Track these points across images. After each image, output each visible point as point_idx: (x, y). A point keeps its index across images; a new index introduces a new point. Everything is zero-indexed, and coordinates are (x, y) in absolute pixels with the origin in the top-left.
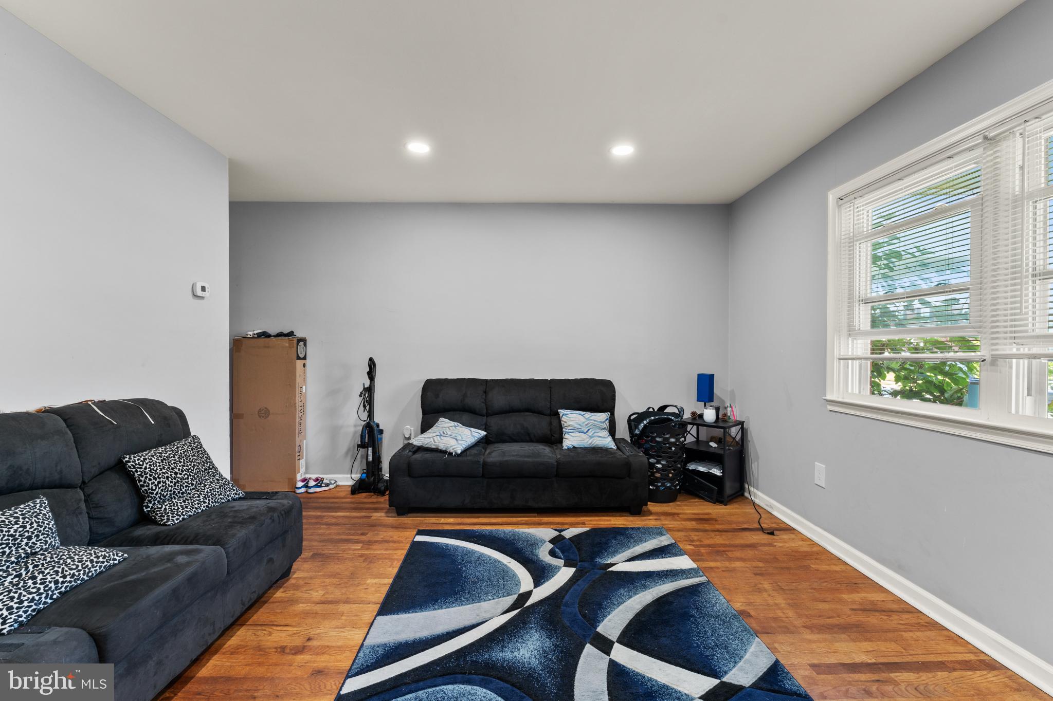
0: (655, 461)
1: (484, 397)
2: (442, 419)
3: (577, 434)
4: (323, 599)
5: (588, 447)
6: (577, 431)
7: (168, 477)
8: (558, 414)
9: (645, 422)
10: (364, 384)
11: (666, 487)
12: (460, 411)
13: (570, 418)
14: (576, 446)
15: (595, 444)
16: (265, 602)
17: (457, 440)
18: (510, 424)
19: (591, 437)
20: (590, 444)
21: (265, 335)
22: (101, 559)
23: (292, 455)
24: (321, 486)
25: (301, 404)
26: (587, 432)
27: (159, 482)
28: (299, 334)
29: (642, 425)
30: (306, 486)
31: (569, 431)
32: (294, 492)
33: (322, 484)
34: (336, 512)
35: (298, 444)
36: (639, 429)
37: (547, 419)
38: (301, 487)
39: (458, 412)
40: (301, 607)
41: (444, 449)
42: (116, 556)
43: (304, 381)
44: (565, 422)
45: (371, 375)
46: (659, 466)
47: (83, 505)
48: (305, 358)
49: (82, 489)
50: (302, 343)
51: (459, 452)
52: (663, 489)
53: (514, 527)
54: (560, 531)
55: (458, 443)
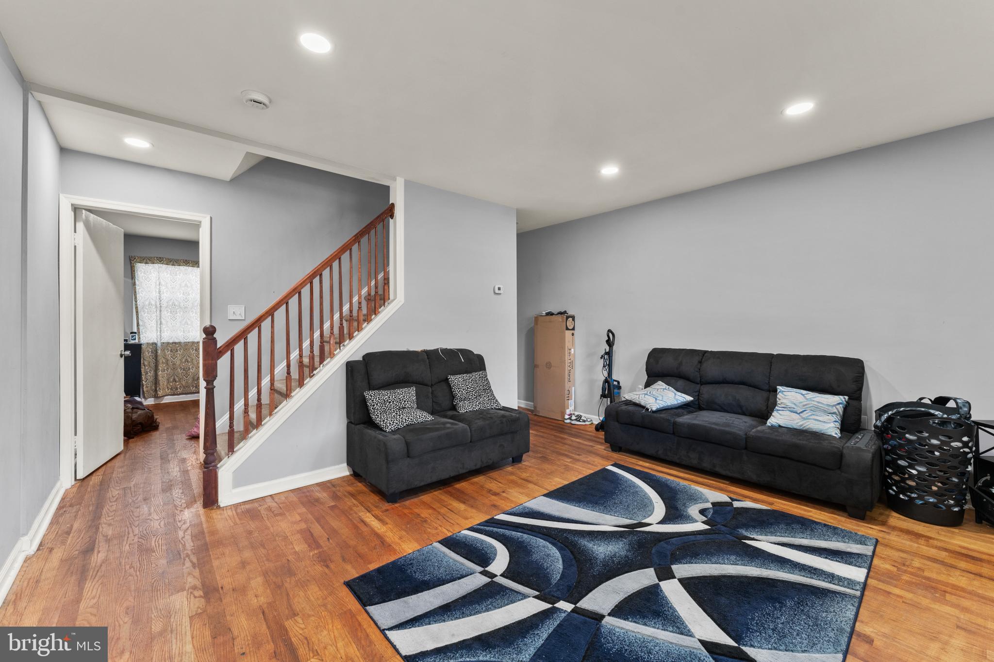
0: (907, 464)
1: (699, 366)
2: (660, 383)
3: (788, 413)
4: (526, 478)
5: (798, 428)
6: (789, 410)
7: (464, 389)
8: (775, 391)
9: (890, 413)
10: (605, 349)
11: (927, 503)
12: (677, 377)
13: (785, 395)
14: (781, 425)
15: (808, 427)
16: (501, 470)
17: (656, 399)
18: (721, 393)
19: (804, 419)
20: (801, 425)
21: (550, 314)
22: (423, 417)
23: (563, 397)
24: (579, 421)
25: (569, 361)
26: (802, 412)
27: (460, 391)
28: (570, 313)
29: (886, 415)
30: (570, 419)
31: (780, 408)
32: (564, 421)
33: (580, 419)
34: (577, 438)
35: (567, 388)
36: (880, 420)
37: (765, 394)
38: (567, 419)
39: (675, 378)
40: (513, 477)
41: (644, 405)
42: (430, 418)
43: (573, 344)
44: (780, 399)
45: (610, 343)
46: (914, 472)
47: (430, 395)
48: (573, 329)
49: (431, 388)
50: (570, 319)
51: (654, 409)
52: (921, 504)
53: (690, 483)
54: (733, 500)
55: (656, 402)
